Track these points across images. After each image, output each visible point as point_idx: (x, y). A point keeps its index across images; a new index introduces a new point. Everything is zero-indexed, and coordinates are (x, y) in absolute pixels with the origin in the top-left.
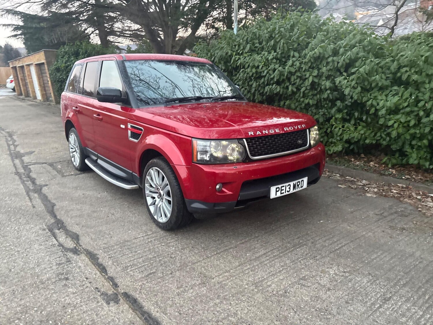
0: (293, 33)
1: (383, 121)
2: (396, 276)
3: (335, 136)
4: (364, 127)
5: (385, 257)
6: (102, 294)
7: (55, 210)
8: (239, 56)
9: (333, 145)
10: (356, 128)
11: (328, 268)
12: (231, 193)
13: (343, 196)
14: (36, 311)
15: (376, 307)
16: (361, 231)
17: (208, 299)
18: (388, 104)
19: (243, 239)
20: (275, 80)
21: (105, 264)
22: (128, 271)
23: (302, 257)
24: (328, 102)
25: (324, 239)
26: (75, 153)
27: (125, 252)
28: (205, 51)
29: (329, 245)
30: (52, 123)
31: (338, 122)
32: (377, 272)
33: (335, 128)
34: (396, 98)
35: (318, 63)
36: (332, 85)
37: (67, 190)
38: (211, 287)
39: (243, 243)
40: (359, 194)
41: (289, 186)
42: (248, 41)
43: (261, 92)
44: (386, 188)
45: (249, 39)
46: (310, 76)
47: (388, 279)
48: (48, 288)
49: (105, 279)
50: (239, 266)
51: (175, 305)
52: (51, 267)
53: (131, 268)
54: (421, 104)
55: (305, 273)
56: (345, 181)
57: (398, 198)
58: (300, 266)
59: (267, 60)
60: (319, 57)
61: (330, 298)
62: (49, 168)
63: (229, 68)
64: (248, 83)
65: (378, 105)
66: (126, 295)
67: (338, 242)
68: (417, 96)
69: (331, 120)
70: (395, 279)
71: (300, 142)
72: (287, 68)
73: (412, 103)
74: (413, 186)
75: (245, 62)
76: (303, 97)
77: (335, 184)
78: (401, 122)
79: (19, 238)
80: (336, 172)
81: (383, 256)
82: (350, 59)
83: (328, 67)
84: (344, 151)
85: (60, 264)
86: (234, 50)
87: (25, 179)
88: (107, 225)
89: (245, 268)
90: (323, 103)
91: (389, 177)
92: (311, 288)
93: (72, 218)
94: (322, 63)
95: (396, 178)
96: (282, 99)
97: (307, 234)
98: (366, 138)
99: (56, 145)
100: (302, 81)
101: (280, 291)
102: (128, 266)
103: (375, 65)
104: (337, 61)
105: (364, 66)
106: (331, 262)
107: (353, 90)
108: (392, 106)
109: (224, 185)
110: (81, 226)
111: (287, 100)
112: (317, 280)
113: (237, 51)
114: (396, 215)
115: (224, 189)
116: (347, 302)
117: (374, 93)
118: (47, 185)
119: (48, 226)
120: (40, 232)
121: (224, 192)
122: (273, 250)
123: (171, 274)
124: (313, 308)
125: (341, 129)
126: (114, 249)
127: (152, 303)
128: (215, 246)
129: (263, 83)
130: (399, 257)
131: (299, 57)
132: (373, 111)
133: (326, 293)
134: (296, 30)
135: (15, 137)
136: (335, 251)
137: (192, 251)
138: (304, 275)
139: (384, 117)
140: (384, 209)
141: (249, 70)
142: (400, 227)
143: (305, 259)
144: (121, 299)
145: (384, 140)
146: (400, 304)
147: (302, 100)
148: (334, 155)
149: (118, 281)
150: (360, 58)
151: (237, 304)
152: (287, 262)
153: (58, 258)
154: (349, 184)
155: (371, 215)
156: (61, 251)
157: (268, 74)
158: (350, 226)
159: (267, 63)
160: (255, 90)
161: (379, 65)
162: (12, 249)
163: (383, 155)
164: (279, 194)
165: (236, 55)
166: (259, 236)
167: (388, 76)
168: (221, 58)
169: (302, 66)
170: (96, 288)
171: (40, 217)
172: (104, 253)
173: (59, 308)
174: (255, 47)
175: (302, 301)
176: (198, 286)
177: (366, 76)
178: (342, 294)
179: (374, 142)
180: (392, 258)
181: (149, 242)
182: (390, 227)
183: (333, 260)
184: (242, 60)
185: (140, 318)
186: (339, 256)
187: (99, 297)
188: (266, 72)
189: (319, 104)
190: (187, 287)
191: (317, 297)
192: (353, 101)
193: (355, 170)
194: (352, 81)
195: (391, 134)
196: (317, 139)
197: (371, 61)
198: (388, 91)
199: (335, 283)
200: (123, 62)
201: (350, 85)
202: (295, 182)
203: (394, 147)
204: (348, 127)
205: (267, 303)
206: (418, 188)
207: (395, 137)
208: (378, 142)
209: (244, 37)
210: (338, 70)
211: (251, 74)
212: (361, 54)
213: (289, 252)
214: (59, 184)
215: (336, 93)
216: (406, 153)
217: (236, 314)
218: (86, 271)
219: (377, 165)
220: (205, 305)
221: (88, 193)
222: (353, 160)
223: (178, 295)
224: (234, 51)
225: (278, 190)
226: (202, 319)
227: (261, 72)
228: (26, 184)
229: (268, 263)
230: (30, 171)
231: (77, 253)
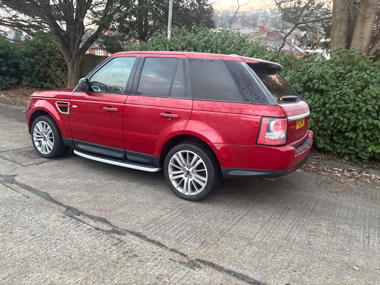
2: (360, 222)
5: (343, 211)
6: (180, 263)
7: (54, 199)
11: (318, 222)
15: (367, 242)
16: (315, 196)
17: (264, 254)
19: (245, 209)
21: (157, 240)
22: (182, 242)
23: (297, 217)
25: (298, 203)
27: (165, 228)
29: (305, 207)
38: (257, 246)
39: (249, 211)
47: (358, 225)
48: (127, 266)
49: (169, 251)
51: (246, 262)
52: (110, 248)
53: (183, 240)
54: (327, 106)
55: (308, 227)
57: (316, 172)
58: (301, 223)
61: (337, 241)
66: (201, 261)
67: (309, 204)
68: (324, 100)
70: (361, 224)
73: (321, 104)
74: (322, 163)
78: (313, 118)
79: (45, 228)
85: (115, 245)
88: (122, 208)
89: (267, 229)
92: (321, 237)
93: (80, 204)
95: (309, 157)
97: (285, 201)
101: (305, 241)
106: (317, 218)
110: (98, 210)
112: (320, 231)
114: (325, 183)
116: (349, 243)
118: (16, 175)
119: (64, 213)
120: (62, 219)
123: (219, 240)
126: (152, 227)
127: (227, 263)
128: (230, 215)
133: (332, 238)
137: (217, 221)
138: (309, 229)
142: (334, 191)
143: (299, 218)
144: (200, 264)
149: (182, 251)
151: (287, 255)
152: (290, 221)
153: (107, 239)
155: (311, 185)
156: (104, 234)
158: (306, 193)
161: (295, 76)
166: (254, 205)
170: (170, 259)
171: (47, 206)
172: (146, 231)
173: (155, 280)
175: (324, 246)
176: (248, 246)
178: (342, 238)
181: (175, 218)
182: (329, 191)
185: (230, 276)
186: (317, 213)
187: (181, 266)
190: (240, 248)
205: (304, 251)
206: (325, 165)
213: (285, 214)
214: (28, 173)
217: (292, 261)
218: (147, 248)
220: (266, 259)
221: (71, 180)
226: (275, 269)
231: (121, 234)
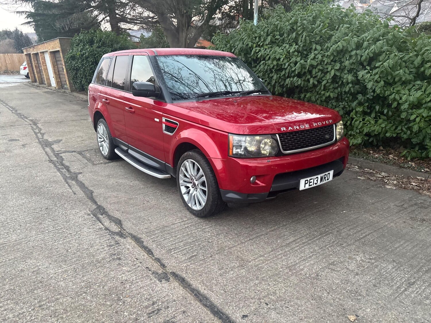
0: (315, 25)
1: (405, 115)
2: (419, 263)
3: (355, 129)
4: (384, 120)
5: (407, 246)
6: (153, 273)
7: (94, 197)
8: (259, 48)
9: (352, 137)
10: (376, 122)
11: (354, 255)
12: (263, 185)
13: (363, 187)
14: (99, 286)
15: (402, 290)
16: (383, 221)
17: (248, 280)
18: (411, 98)
19: (272, 227)
20: (297, 73)
21: (150, 247)
22: (172, 253)
23: (330, 245)
24: (348, 95)
25: (348, 228)
26: (103, 143)
27: (166, 237)
28: (224, 42)
29: (353, 234)
30: (71, 111)
31: (358, 115)
32: (401, 260)
33: (356, 121)
34: (419, 93)
35: (341, 57)
36: (353, 78)
37: (101, 179)
38: (249, 269)
39: (273, 231)
40: (379, 185)
41: (317, 179)
42: (269, 33)
43: (282, 84)
44: (405, 180)
45: (269, 31)
46: (332, 69)
47: (411, 266)
48: (105, 267)
49: (153, 260)
50: (272, 251)
51: (219, 284)
52: (103, 248)
53: (174, 251)
55: (333, 259)
56: (364, 173)
57: (417, 191)
58: (328, 253)
59: (289, 52)
60: (342, 51)
61: (359, 281)
62: (80, 157)
63: (249, 60)
64: (269, 75)
65: (401, 99)
66: (174, 275)
67: (362, 232)
69: (352, 114)
70: (418, 265)
71: (327, 136)
72: (309, 61)
75: (265, 54)
76: (324, 90)
77: (354, 176)
78: (423, 117)
79: (68, 222)
80: (355, 164)
81: (405, 245)
82: (374, 53)
83: (351, 61)
84: (363, 143)
85: (110, 246)
86: (254, 41)
87: (59, 167)
88: (144, 212)
89: (278, 253)
90: (343, 96)
91: (408, 170)
92: (340, 273)
93: (111, 204)
94: (345, 57)
95: (415, 170)
96: (303, 91)
97: (332, 223)
98: (386, 132)
99: (80, 134)
100: (323, 74)
101: (312, 274)
102: (171, 250)
103: (399, 59)
104: (361, 54)
105: (388, 60)
106: (357, 250)
107: (376, 84)
108: (415, 100)
109: (258, 177)
110: (121, 212)
111: (307, 92)
112: (345, 265)
113: (257, 43)
114: (416, 207)
115: (257, 181)
116: (375, 286)
117: (397, 87)
118: (81, 173)
119: (91, 211)
120: (86, 216)
121: (257, 184)
122: (301, 237)
123: (211, 257)
124: (344, 290)
125: (362, 122)
126: (155, 234)
127: (199, 282)
128: (247, 232)
129: (284, 75)
130: (421, 246)
131: (321, 50)
132: (395, 104)
133: (355, 277)
134: (318, 22)
135: (39, 125)
136: (360, 239)
137: (227, 236)
138: (333, 261)
139: (406, 111)
140: (404, 201)
141: (270, 62)
142: (421, 218)
143: (332, 246)
144: (171, 278)
145: (405, 133)
146: (423, 288)
147: (323, 92)
148: (354, 147)
149: (165, 262)
150: (384, 52)
151: (275, 285)
152: (316, 248)
153: (107, 240)
154: (369, 176)
155: (392, 207)
156: (109, 235)
157: (289, 67)
158: (372, 217)
159: (289, 56)
160: (276, 82)
161: (403, 60)
162: (63, 232)
163: (402, 147)
164: (307, 187)
165: (256, 47)
166: (286, 225)
167: (411, 70)
168: (241, 50)
169: (324, 60)
170: (147, 267)
171: (83, 203)
172: (147, 237)
173: (118, 284)
174: (276, 39)
175: (334, 284)
176: (237, 269)
177: (390, 70)
178: (370, 278)
179: (395, 135)
180: (414, 247)
181: (186, 227)
182: (411, 218)
183: (359, 247)
184: (263, 52)
185: (191, 294)
186: (363, 244)
187: (151, 275)
188: (287, 64)
189: (340, 97)
190: (227, 269)
191: (346, 280)
192: (375, 95)
193: (374, 163)
194: (375, 75)
195: (412, 128)
196: (342, 133)
197: (395, 55)
198: (411, 86)
199: (362, 268)
200: (155, 57)
201: (373, 79)
202: (322, 175)
203: (414, 141)
204: (368, 121)
205: (301, 284)
207: (417, 131)
208: (399, 135)
209: (264, 29)
210: (361, 64)
211: (272, 66)
212: (385, 48)
213: (316, 240)
214: (91, 172)
215: (357, 86)
216: (426, 147)
217: (275, 293)
218: (135, 253)
219: (396, 158)
220: (246, 285)
221: (120, 181)
222: (371, 152)
223: (221, 276)
224: (254, 43)
225: (307, 182)
226: (246, 297)
227: (282, 65)
228: (62, 171)
229: (298, 249)
230: (63, 160)
231: (123, 237)
